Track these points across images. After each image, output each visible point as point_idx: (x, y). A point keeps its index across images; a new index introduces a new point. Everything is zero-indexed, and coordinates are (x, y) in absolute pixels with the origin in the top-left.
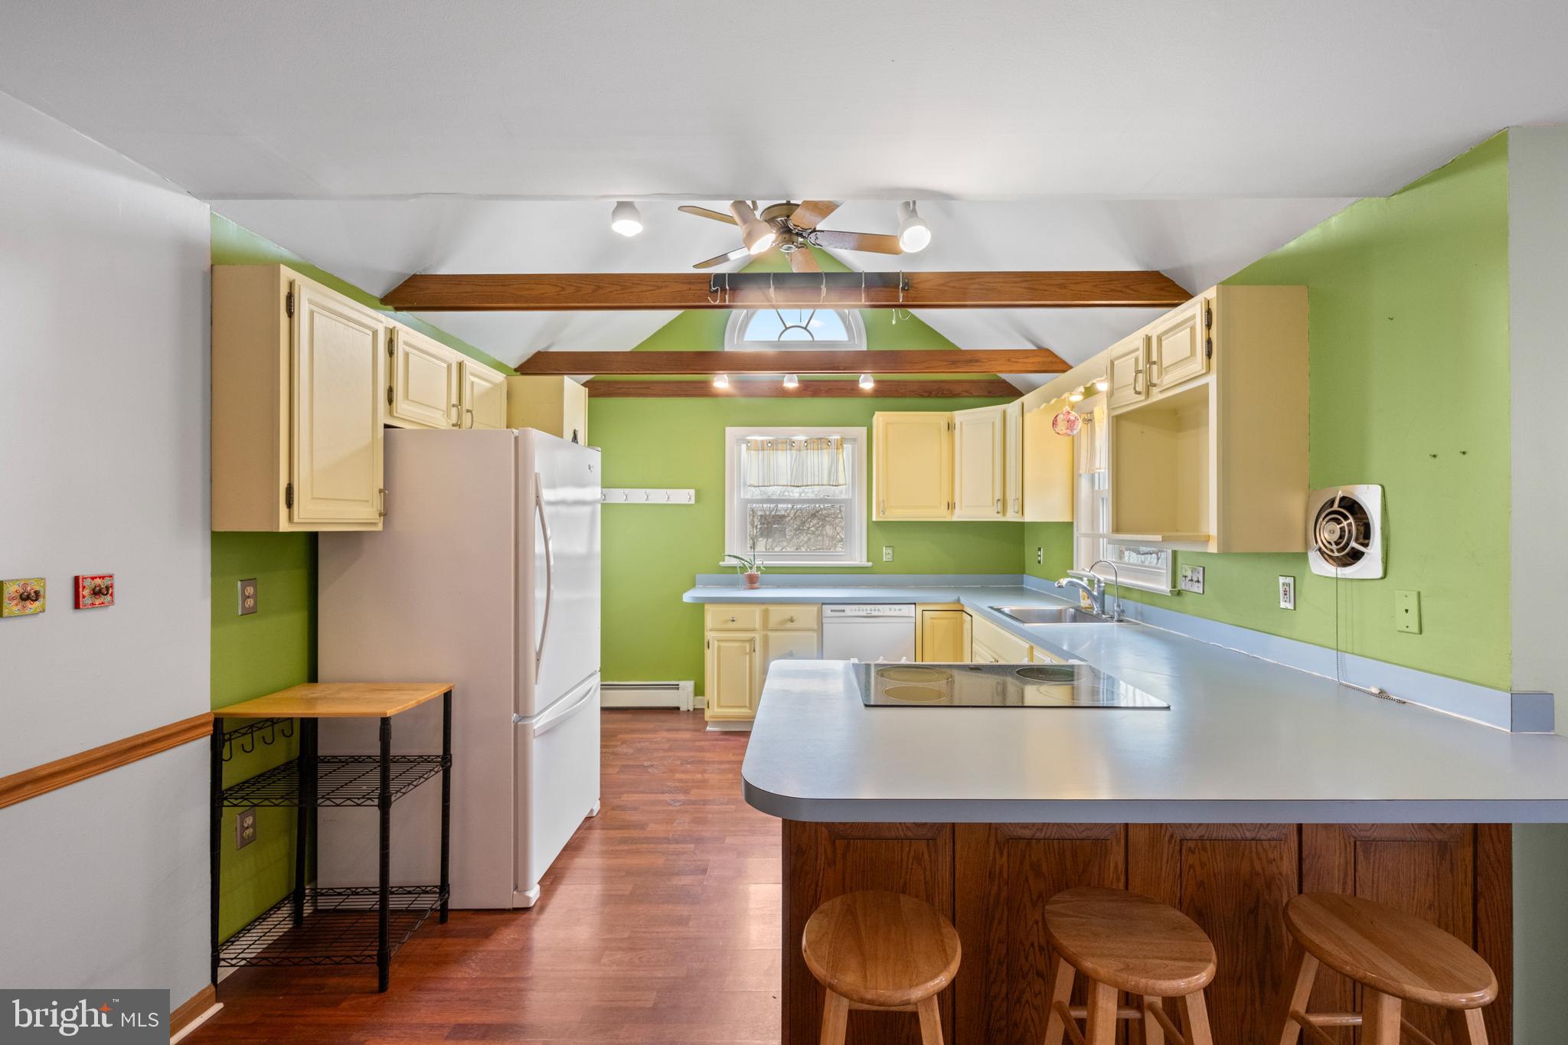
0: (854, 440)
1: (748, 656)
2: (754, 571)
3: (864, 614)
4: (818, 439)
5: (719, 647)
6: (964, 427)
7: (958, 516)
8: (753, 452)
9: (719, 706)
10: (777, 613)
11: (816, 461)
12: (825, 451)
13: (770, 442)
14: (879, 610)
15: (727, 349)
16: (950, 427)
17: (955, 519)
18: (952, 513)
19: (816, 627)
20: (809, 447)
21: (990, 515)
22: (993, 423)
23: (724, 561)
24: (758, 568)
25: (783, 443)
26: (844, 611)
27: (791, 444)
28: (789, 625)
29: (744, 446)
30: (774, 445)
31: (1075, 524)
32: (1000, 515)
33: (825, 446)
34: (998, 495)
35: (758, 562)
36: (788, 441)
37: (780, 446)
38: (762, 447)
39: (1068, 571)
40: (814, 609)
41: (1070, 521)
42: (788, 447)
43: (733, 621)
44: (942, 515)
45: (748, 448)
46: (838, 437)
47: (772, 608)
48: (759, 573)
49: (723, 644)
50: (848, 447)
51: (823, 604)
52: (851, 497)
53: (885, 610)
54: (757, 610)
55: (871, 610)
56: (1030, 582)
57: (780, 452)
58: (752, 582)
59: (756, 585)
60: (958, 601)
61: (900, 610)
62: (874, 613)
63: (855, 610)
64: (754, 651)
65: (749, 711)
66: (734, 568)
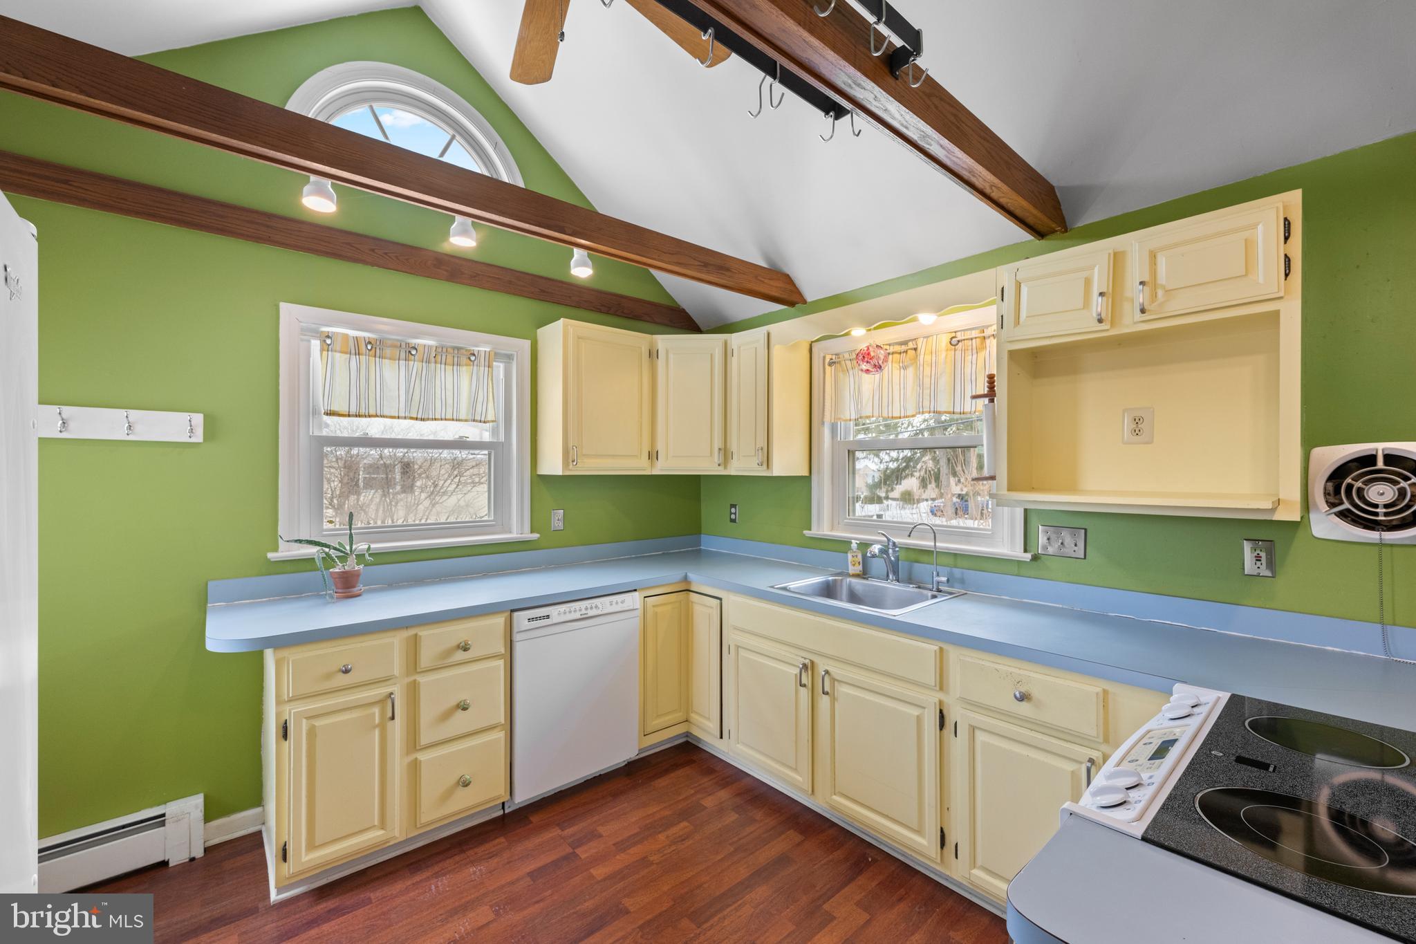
0: (509, 357)
1: (377, 732)
2: (352, 565)
3: (577, 616)
4: (454, 348)
5: (312, 733)
6: (671, 356)
7: (659, 469)
8: (337, 355)
9: (311, 846)
10: (433, 640)
11: (449, 386)
12: (464, 368)
13: (370, 343)
14: (596, 607)
16: (653, 354)
17: (656, 472)
18: (652, 465)
19: (502, 650)
20: (439, 358)
21: (706, 465)
22: (711, 355)
23: (276, 549)
24: (360, 557)
25: (395, 346)
26: (548, 617)
27: (409, 351)
28: (460, 656)
29: (316, 344)
30: (376, 348)
31: (814, 477)
32: (721, 468)
33: (464, 360)
34: (718, 444)
35: (361, 546)
36: (404, 346)
37: (388, 352)
38: (355, 348)
39: (805, 532)
40: (499, 621)
41: (806, 473)
42: (403, 355)
43: (346, 671)
44: (640, 466)
45: (326, 348)
46: (488, 350)
47: (424, 632)
48: (361, 567)
49: (319, 723)
50: (499, 367)
51: (512, 611)
53: (605, 604)
54: (397, 640)
55: (586, 609)
57: (386, 361)
58: (347, 586)
59: (355, 590)
60: (685, 579)
61: (623, 602)
62: (591, 613)
63: (565, 613)
64: (393, 718)
65: (381, 832)
66: (310, 560)
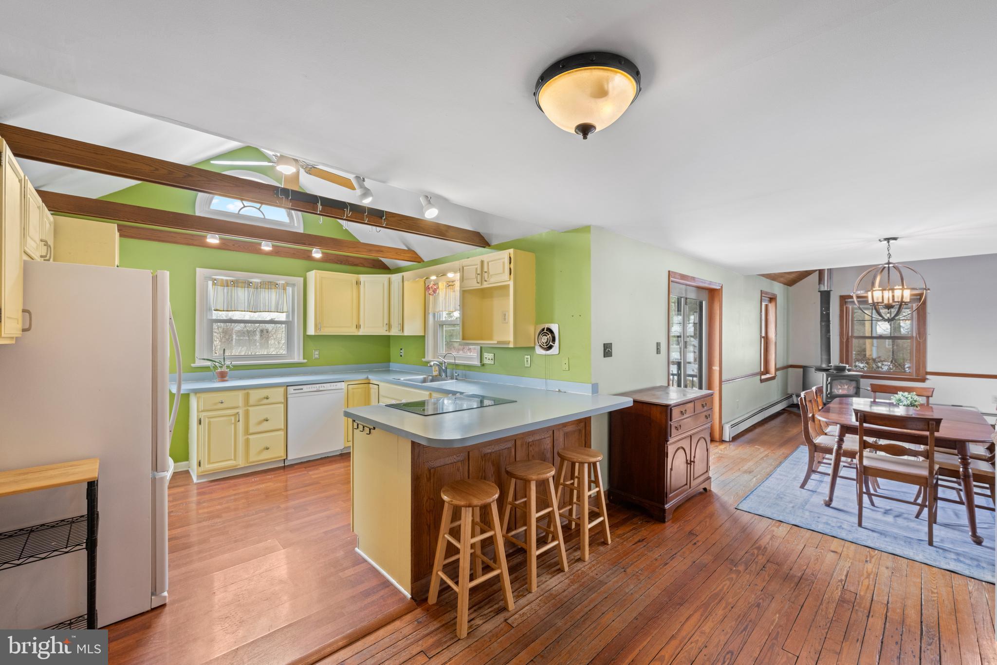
0: (293, 285)
1: (233, 426)
2: (224, 369)
3: (315, 389)
4: (269, 282)
5: (209, 423)
6: (366, 284)
7: (362, 332)
8: (219, 287)
9: (209, 463)
10: (255, 395)
11: (267, 298)
12: (273, 290)
13: (232, 281)
14: (324, 387)
15: (198, 214)
16: (358, 283)
17: (360, 334)
18: (358, 331)
19: (283, 401)
20: (262, 286)
21: (382, 332)
22: (383, 284)
23: (194, 363)
24: (228, 367)
25: (243, 283)
26: (302, 389)
27: (248, 284)
28: (266, 401)
29: (210, 283)
30: (235, 284)
31: (426, 336)
32: (387, 332)
33: (273, 287)
34: (386, 321)
35: (228, 363)
36: (247, 282)
37: (240, 285)
38: (226, 284)
39: (423, 359)
40: (282, 390)
41: (423, 335)
42: (246, 286)
43: (222, 403)
44: (353, 331)
45: (214, 284)
46: (283, 282)
47: (251, 392)
48: (228, 370)
49: (212, 420)
50: (289, 290)
51: (287, 386)
52: (291, 319)
53: (327, 386)
54: (240, 394)
55: (319, 387)
56: (393, 366)
57: (239, 289)
58: (223, 376)
59: (226, 379)
60: (367, 378)
61: (336, 386)
62: (321, 389)
63: (309, 388)
64: (239, 421)
65: (234, 462)
66: (208, 368)
